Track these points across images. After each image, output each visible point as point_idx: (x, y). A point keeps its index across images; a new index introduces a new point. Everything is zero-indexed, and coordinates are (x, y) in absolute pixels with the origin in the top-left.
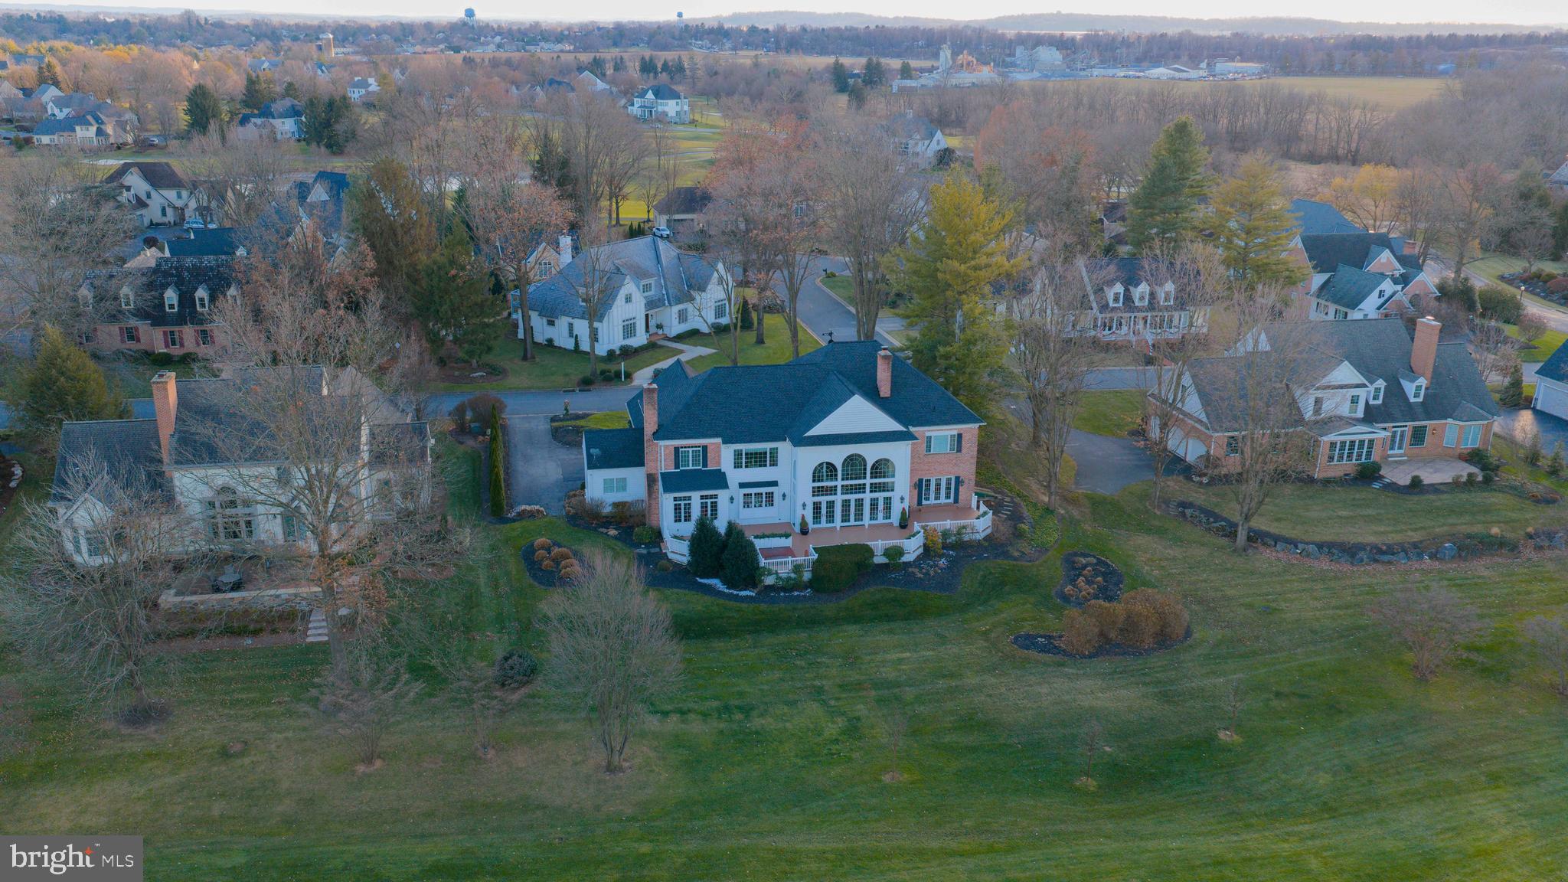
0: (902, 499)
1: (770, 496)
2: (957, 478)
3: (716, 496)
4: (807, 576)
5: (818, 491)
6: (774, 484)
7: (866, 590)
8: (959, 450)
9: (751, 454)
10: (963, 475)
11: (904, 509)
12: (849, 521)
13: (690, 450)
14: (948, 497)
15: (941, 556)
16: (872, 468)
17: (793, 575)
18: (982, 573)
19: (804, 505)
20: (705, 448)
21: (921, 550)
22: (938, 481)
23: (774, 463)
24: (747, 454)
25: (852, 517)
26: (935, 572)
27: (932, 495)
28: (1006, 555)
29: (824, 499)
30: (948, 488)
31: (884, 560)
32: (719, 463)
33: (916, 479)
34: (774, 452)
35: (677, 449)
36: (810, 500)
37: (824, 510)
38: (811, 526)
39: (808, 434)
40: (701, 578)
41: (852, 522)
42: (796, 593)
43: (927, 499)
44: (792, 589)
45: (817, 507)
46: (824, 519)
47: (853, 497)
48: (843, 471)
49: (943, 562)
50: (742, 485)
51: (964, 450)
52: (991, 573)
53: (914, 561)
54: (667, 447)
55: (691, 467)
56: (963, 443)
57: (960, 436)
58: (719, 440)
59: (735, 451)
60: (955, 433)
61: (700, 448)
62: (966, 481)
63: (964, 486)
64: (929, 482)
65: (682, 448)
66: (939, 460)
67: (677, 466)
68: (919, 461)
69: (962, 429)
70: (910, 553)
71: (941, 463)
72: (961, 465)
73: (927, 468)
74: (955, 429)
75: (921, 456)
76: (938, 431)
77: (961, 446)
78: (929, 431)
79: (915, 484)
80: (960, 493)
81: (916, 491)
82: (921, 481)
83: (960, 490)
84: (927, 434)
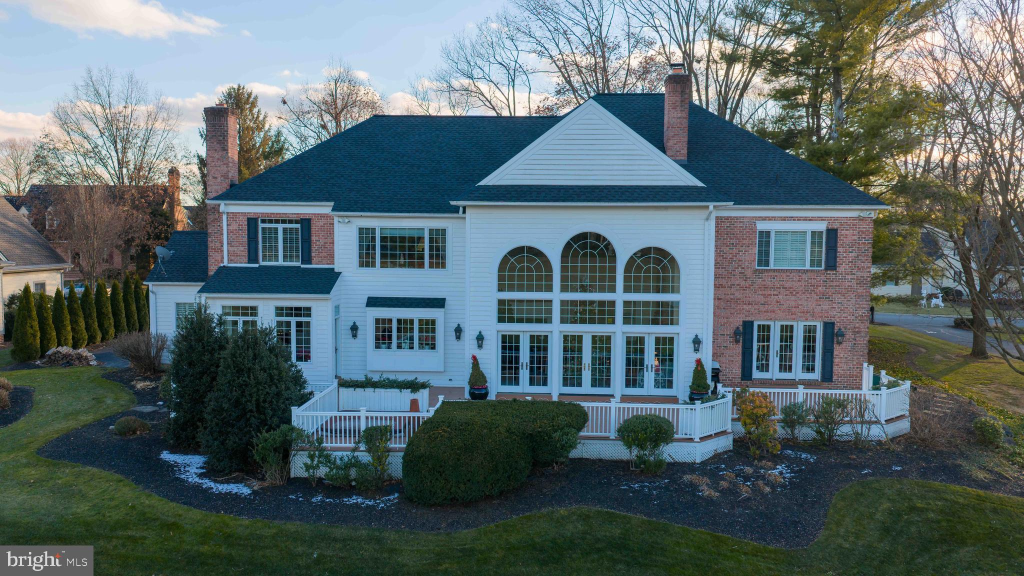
0: (697, 342)
1: (429, 326)
2: (829, 327)
3: (307, 312)
4: (395, 465)
5: (505, 312)
6: (439, 303)
8: (832, 264)
9: (393, 239)
10: (839, 318)
11: (699, 362)
12: (580, 385)
13: (280, 227)
14: (810, 369)
15: (776, 459)
16: (628, 269)
17: (365, 457)
18: (886, 505)
19: (480, 338)
20: (306, 223)
21: (725, 444)
22: (787, 334)
23: (439, 259)
24: (383, 239)
25: (587, 376)
26: (755, 489)
27: (774, 361)
28: (955, 475)
29: (524, 331)
30: (809, 348)
32: (331, 257)
33: (737, 321)
34: (438, 238)
35: (252, 222)
36: (494, 331)
37: (525, 356)
38: (495, 388)
39: (483, 183)
40: (173, 451)
41: (587, 387)
42: (355, 500)
43: (764, 368)
44: (350, 490)
45: (509, 345)
46: (524, 374)
47: (588, 331)
48: (564, 269)
49: (778, 472)
50: (373, 302)
51: (841, 269)
52: (913, 509)
53: (704, 463)
54: (232, 216)
55: (281, 262)
56: (840, 250)
57: (832, 233)
59: (361, 230)
60: (822, 227)
61: (297, 222)
62: (849, 335)
63: (844, 345)
64: (765, 329)
65: (263, 221)
66: (788, 284)
67: (253, 258)
68: (743, 284)
69: (836, 219)
70: (691, 440)
71: (791, 291)
72: (837, 297)
73: (761, 299)
74: (822, 219)
75: (749, 273)
76: (784, 219)
77: (835, 258)
78: (764, 219)
79: (736, 333)
80: (836, 360)
81: (739, 348)
82: (748, 325)
83: (835, 353)
84: (761, 226)
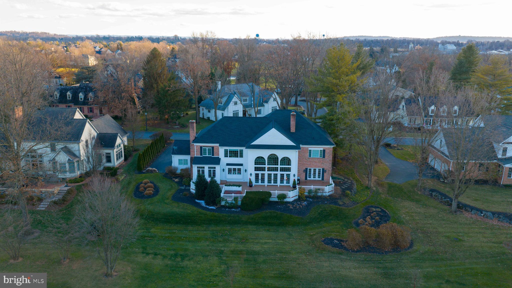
0: (294, 175)
1: (239, 170)
2: (323, 169)
3: (215, 168)
4: (239, 203)
5: (256, 169)
6: (241, 165)
7: (264, 211)
8: (324, 157)
9: (232, 151)
10: (326, 168)
11: (294, 180)
12: (271, 183)
13: (207, 148)
14: (319, 177)
15: (305, 201)
16: (281, 161)
17: (234, 202)
18: (321, 209)
19: (251, 174)
20: (213, 147)
21: (297, 197)
22: (315, 170)
23: (241, 156)
24: (230, 151)
25: (272, 181)
26: (300, 207)
27: (312, 176)
28: (336, 203)
29: (260, 173)
30: (319, 173)
31: (276, 200)
32: (218, 154)
33: (304, 168)
34: (241, 152)
35: (201, 147)
36: (254, 173)
37: (260, 177)
38: (254, 183)
39: (253, 144)
40: (197, 200)
41: (272, 184)
42: (233, 210)
43: (310, 177)
44: (232, 208)
45: (257, 175)
46: (260, 181)
47: (273, 173)
48: (268, 161)
49: (305, 203)
50: (228, 164)
51: (326, 158)
52: (325, 210)
53: (292, 202)
54: (197, 146)
55: (207, 155)
57: (324, 151)
58: (218, 145)
59: (225, 150)
60: (322, 149)
61: (211, 147)
62: (327, 171)
63: (326, 173)
64: (310, 170)
65: (203, 147)
66: (315, 161)
67: (201, 154)
68: (306, 161)
69: (325, 148)
70: (290, 198)
71: (315, 162)
72: (325, 163)
73: (309, 164)
74: (322, 148)
75: (307, 158)
76: (314, 147)
77: (325, 155)
78: (310, 147)
79: (304, 170)
80: (325, 176)
81: (305, 173)
82: (307, 169)
83: (324, 175)
84: (309, 149)
